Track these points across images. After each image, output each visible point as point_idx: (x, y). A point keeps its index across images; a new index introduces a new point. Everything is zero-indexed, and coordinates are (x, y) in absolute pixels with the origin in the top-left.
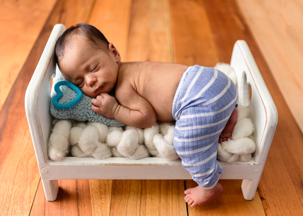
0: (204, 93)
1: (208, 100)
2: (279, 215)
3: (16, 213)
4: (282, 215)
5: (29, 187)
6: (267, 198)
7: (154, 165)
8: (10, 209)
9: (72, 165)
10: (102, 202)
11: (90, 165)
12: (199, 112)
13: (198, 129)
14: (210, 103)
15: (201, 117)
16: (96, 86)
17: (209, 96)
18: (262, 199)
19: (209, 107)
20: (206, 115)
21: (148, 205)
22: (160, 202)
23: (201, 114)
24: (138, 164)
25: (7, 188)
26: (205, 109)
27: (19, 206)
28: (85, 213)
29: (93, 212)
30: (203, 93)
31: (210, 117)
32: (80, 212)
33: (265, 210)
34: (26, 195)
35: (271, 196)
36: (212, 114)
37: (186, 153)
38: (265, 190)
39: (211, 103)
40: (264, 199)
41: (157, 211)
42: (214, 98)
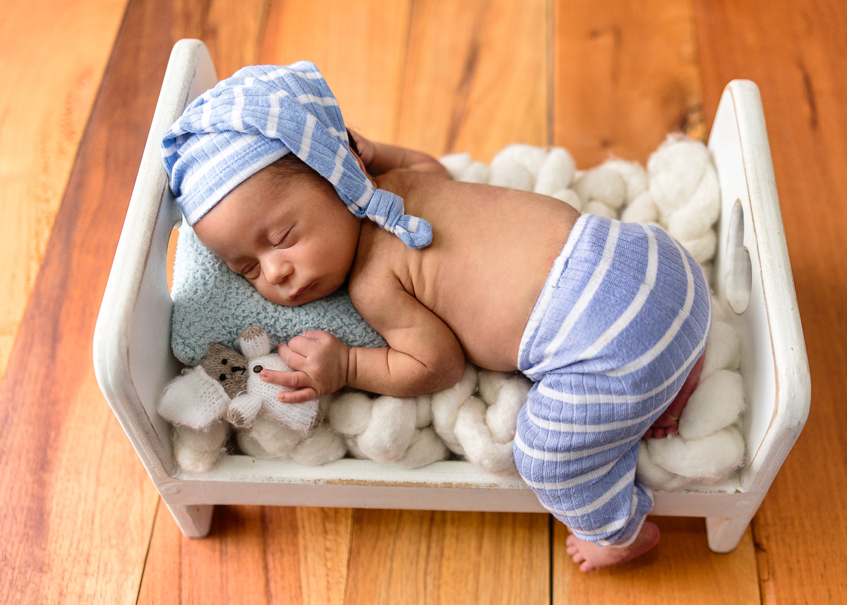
0: (612, 342)
1: (622, 365)
2: (798, 601)
3: (109, 571)
4: (807, 603)
5: (137, 493)
6: (772, 546)
7: (459, 486)
8: (93, 560)
9: (238, 480)
10: (328, 544)
11: (286, 481)
12: (594, 390)
13: (586, 433)
14: (628, 372)
15: (600, 405)
16: (291, 287)
17: (627, 352)
18: (758, 547)
19: (624, 384)
20: (616, 400)
21: (449, 559)
22: (480, 549)
23: (601, 396)
24: (416, 484)
25: (83, 495)
26: (613, 386)
27: (115, 552)
28: (282, 576)
29: (303, 574)
30: (609, 341)
31: (624, 407)
32: (272, 573)
33: (761, 584)
34: (131, 518)
35: (783, 540)
36: (631, 399)
37: (548, 486)
38: (770, 520)
39: (632, 374)
40: (764, 550)
41: (471, 576)
42: (641, 357)
